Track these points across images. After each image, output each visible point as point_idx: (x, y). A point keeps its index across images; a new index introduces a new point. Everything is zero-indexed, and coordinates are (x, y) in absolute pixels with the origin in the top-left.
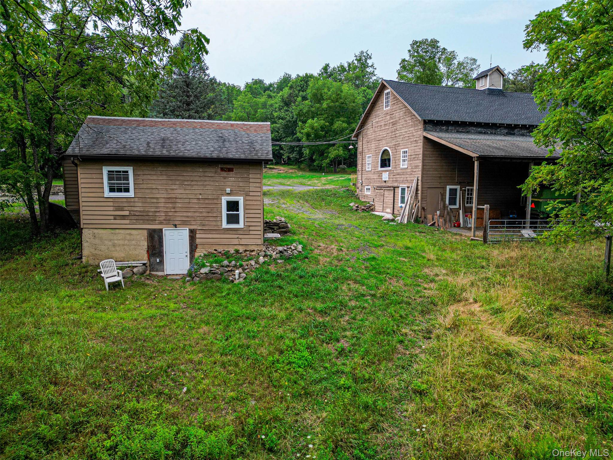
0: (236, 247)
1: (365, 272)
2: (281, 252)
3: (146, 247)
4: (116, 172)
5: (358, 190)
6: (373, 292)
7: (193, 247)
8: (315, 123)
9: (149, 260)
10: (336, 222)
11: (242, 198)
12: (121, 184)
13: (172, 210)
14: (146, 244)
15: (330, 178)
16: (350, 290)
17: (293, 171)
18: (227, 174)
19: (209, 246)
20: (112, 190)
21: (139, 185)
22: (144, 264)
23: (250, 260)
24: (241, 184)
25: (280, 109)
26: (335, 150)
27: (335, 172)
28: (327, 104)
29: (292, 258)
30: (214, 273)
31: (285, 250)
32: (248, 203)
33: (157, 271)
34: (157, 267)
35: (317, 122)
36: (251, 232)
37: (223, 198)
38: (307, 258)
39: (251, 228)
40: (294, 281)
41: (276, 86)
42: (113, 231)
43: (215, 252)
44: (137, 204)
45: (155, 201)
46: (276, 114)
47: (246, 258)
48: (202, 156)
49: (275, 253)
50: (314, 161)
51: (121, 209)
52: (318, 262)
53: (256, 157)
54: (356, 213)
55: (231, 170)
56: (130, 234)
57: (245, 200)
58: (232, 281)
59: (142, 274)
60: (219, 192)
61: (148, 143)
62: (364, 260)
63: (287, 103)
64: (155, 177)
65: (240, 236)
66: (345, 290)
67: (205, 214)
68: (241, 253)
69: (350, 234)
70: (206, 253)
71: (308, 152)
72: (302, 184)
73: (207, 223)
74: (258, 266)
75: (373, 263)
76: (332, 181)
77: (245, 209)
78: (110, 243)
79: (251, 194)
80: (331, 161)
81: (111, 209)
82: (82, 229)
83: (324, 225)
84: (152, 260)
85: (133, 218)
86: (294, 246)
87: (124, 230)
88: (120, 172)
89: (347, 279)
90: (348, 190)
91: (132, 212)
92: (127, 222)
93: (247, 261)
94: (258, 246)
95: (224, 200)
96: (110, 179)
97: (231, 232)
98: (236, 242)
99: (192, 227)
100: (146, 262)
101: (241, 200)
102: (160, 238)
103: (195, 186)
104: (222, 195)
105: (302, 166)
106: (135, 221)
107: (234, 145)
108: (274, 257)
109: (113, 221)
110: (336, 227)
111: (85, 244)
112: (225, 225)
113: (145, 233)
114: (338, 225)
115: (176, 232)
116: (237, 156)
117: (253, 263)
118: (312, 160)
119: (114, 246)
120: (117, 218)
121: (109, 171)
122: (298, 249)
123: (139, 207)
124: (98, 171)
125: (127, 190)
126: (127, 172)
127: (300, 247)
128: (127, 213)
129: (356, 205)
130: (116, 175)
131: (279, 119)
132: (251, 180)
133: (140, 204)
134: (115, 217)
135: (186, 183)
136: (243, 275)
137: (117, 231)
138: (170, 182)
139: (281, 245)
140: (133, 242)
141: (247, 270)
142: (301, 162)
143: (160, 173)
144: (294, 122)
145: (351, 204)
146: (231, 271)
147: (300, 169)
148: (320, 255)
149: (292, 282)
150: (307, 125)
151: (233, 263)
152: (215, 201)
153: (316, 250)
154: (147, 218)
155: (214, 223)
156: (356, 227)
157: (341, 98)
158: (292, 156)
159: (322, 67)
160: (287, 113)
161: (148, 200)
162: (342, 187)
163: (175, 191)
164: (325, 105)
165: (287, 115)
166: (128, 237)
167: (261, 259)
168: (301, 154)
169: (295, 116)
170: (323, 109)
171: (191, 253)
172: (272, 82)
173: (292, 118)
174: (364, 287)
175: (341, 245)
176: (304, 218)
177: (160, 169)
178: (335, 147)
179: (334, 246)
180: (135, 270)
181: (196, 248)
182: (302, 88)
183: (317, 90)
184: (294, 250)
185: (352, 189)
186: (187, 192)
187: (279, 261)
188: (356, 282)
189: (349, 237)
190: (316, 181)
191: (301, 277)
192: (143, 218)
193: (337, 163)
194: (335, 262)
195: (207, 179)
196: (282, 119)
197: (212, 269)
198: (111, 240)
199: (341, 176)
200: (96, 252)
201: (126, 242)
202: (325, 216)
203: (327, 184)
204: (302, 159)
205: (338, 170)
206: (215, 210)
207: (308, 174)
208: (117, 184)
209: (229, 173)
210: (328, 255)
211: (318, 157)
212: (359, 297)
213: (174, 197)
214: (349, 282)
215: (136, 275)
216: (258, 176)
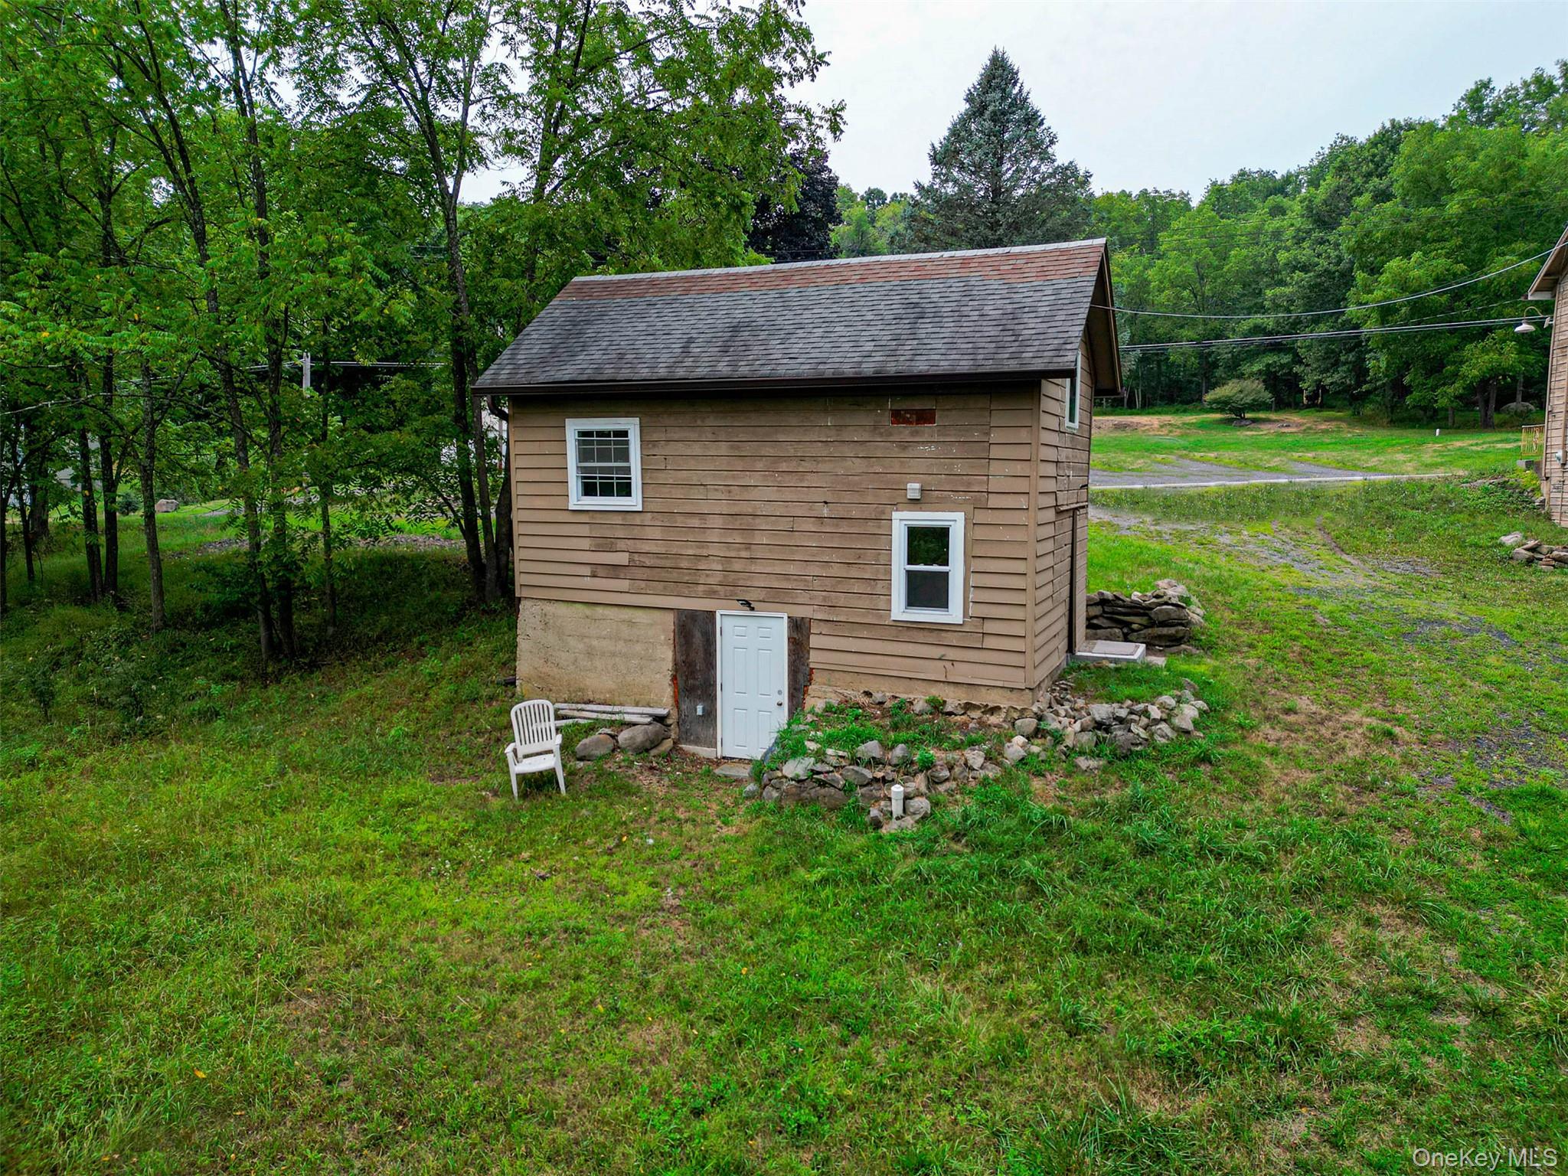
0: (936, 692)
1: (1479, 866)
2: (1099, 725)
3: (670, 665)
4: (600, 434)
5: (1545, 487)
6: (1492, 993)
7: (800, 677)
8: (1415, 267)
9: (677, 704)
10: (1417, 606)
11: (960, 516)
12: (610, 470)
13: (744, 554)
14: (669, 655)
15: (1458, 444)
16: (1367, 951)
17: (1331, 426)
18: (913, 434)
19: (848, 677)
20: (589, 490)
21: (655, 474)
22: (659, 719)
23: (972, 744)
24: (959, 467)
25: (1299, 241)
26: (1485, 351)
27: (1487, 425)
28: (1463, 203)
29: (1139, 755)
30: (823, 784)
31: (1120, 720)
32: (980, 533)
33: (697, 742)
34: (698, 729)
35: (1420, 264)
36: (990, 642)
37: (896, 515)
38: (1204, 759)
39: (990, 627)
40: (1107, 863)
41: (1303, 178)
42: (587, 611)
43: (866, 700)
44: (650, 533)
45: (695, 522)
46: (1283, 257)
47: (957, 736)
48: (829, 374)
49: (1077, 726)
50: (1407, 390)
51: (606, 545)
52: (1251, 782)
53: (1012, 366)
54: (1524, 573)
55: (925, 417)
56: (631, 623)
57: (970, 524)
58: (877, 825)
59: (643, 750)
60: (885, 496)
61: (691, 340)
62: (1493, 799)
63: (1324, 219)
64: (697, 449)
65: (952, 654)
66: (1338, 947)
67: (837, 570)
68: (950, 714)
69: (1462, 666)
70: (834, 701)
71: (1383, 365)
72: (1343, 466)
73: (842, 599)
74: (992, 772)
75: (1533, 823)
76: (1464, 453)
77: (969, 557)
78: (581, 646)
79: (994, 501)
80: (1471, 389)
81: (586, 544)
82: (520, 599)
83: (1352, 620)
84: (684, 707)
85: (640, 573)
86: (1162, 707)
87: (616, 609)
88: (607, 434)
89: (1366, 894)
90: (1504, 485)
91: (636, 557)
92: (624, 585)
93: (957, 747)
94: (1015, 695)
95: (901, 522)
96: (584, 455)
97: (920, 636)
98: (934, 671)
99: (800, 612)
100: (663, 712)
101: (955, 522)
102: (708, 640)
103: (809, 476)
104: (895, 506)
105: (1368, 409)
106: (643, 584)
107: (949, 327)
108: (1069, 742)
109: (589, 582)
110: (1407, 629)
111: (523, 645)
112: (899, 610)
113: (669, 619)
114: (1416, 622)
115: (752, 624)
116: (944, 366)
117: (976, 758)
118: (1401, 390)
119: (590, 653)
120: (600, 571)
121: (583, 434)
122: (1176, 721)
123: (654, 540)
124: (553, 434)
125: (625, 490)
126: (625, 434)
127: (1189, 713)
128: (622, 559)
129: (1531, 543)
130: (599, 443)
131: (1295, 268)
132: (995, 452)
133: (657, 533)
134: (598, 570)
135: (784, 467)
136: (922, 804)
137: (600, 610)
138: (739, 465)
139: (1110, 699)
140: (638, 648)
141: (947, 785)
142: (1363, 397)
143: (710, 437)
144: (1343, 275)
145: (1509, 540)
146: (884, 780)
147: (1361, 420)
148: (1273, 754)
149: (1095, 870)
150: (1383, 278)
151: (899, 751)
152: (871, 528)
153: (1266, 728)
154: (674, 575)
155: (865, 602)
156: (1502, 635)
157: (1519, 178)
158: (1329, 381)
159: (1462, 93)
160: (1320, 249)
161: (680, 521)
162: (1482, 475)
163: (754, 494)
164: (1453, 207)
165: (1319, 255)
166: (625, 631)
167: (1016, 746)
168: (1360, 372)
169: (1347, 257)
170: (1447, 223)
171: (792, 697)
172: (1293, 169)
173: (1338, 264)
174: (1452, 952)
175: (1400, 709)
176: (1281, 588)
177: (711, 421)
178: (1488, 342)
179: (1361, 716)
180: (624, 736)
181: (810, 681)
182: (1377, 166)
183: (1428, 162)
184: (1157, 722)
185: (1523, 482)
186: (788, 495)
187: (1083, 763)
188: (1413, 911)
189: (1450, 677)
190: (1400, 457)
191: (1144, 850)
192: (664, 575)
193: (1493, 396)
194: (1337, 796)
195: (847, 450)
196: (1305, 269)
197: (819, 767)
198: (582, 637)
199: (1504, 436)
200: (546, 669)
201: (621, 646)
202: (1377, 580)
203: (1442, 464)
204: (1364, 388)
205: (1497, 418)
206: (870, 556)
207: (1378, 435)
208: (602, 470)
209: (920, 427)
210: (1318, 754)
211: (1421, 380)
212: (1401, 1009)
213: (750, 511)
214: (1377, 910)
215: (623, 750)
216: (1023, 435)
